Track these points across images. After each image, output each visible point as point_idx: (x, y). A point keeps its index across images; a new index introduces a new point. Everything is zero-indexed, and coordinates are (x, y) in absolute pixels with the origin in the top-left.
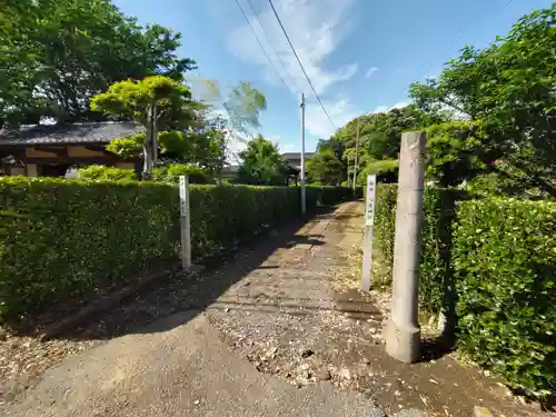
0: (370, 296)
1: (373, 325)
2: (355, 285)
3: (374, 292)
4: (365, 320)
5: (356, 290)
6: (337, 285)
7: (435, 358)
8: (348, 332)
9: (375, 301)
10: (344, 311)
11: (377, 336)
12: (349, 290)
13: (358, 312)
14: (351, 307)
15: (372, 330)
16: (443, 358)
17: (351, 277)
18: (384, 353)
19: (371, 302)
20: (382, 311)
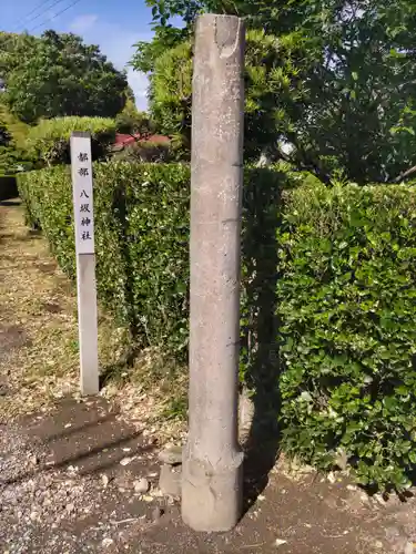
0: (104, 400)
1: (137, 470)
2: (64, 386)
3: (110, 390)
4: (114, 464)
5: (68, 396)
6: (25, 401)
7: (261, 490)
8: (94, 519)
9: (117, 411)
10: (62, 465)
11: (157, 493)
12: (57, 402)
13: (95, 451)
14: (75, 446)
15: (140, 484)
16: (271, 482)
17: (49, 371)
18: (183, 528)
19: (111, 417)
20: (140, 426)
